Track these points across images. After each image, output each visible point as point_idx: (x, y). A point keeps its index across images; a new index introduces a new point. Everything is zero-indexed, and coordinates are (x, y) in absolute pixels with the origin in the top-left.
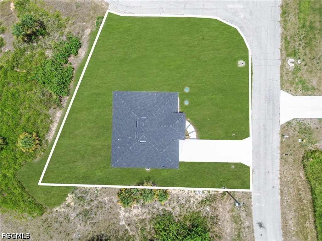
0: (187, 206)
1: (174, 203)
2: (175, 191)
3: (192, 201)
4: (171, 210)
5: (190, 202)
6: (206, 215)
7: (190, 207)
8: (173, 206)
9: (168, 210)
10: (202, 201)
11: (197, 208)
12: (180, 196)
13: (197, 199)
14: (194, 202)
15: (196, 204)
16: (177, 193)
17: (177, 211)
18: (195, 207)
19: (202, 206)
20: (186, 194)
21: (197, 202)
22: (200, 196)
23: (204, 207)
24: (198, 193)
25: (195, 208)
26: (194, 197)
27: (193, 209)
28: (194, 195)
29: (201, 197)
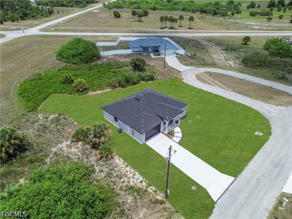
0: (113, 180)
1: (106, 168)
2: (119, 161)
3: (122, 180)
4: (98, 171)
5: (121, 179)
6: (121, 203)
7: (116, 183)
8: (103, 169)
9: (95, 169)
10: (131, 188)
11: (120, 189)
12: (118, 167)
13: (129, 182)
14: (124, 182)
15: (123, 185)
16: (118, 164)
17: (100, 176)
18: (120, 186)
19: (127, 192)
20: (125, 171)
21: (126, 184)
22: (136, 182)
23: (128, 194)
24: (136, 178)
25: (118, 188)
26: (129, 178)
27: (115, 187)
28: (130, 177)
29: (135, 184)
